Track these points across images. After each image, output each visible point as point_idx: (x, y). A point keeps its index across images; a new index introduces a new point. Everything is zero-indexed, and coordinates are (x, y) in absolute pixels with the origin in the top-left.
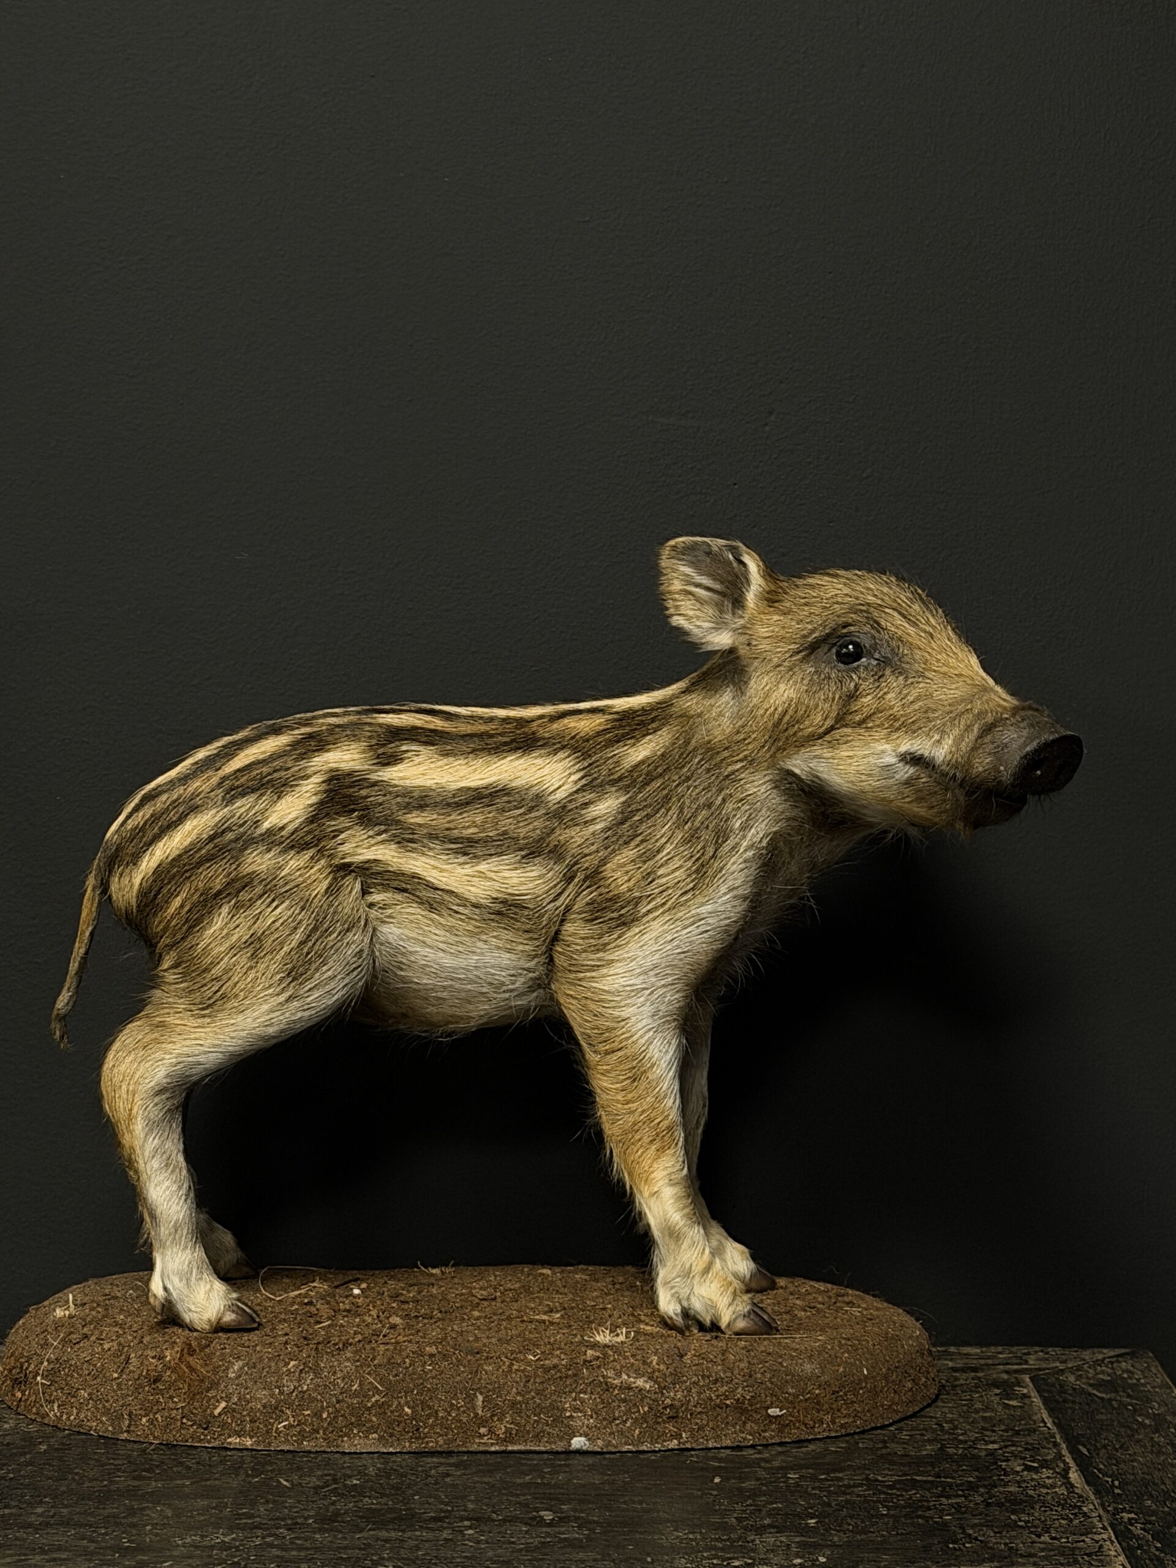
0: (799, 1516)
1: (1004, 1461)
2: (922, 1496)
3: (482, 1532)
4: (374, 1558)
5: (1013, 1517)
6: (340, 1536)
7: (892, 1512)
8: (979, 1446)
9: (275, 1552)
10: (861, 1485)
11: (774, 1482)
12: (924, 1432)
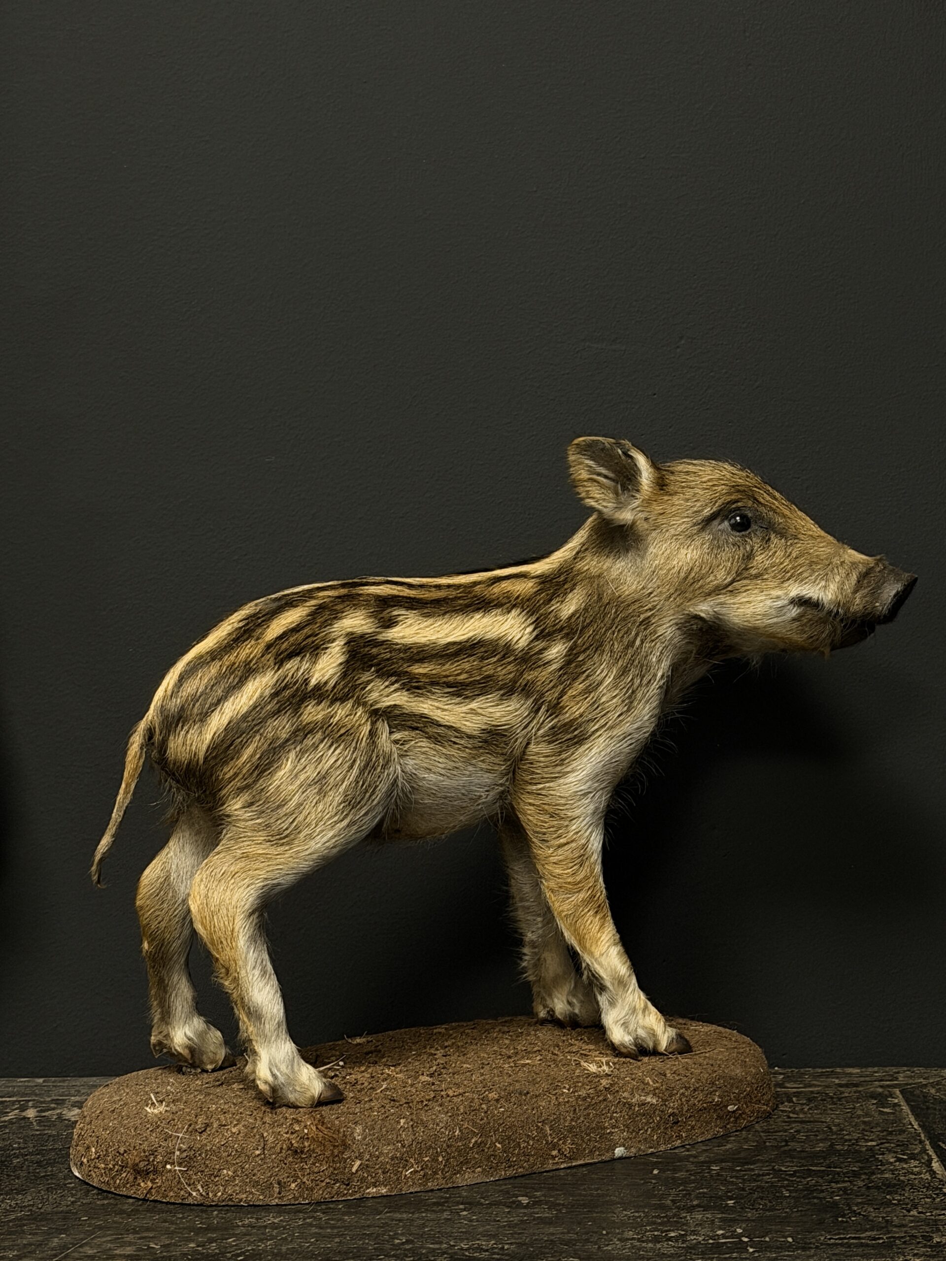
0: (720, 1198)
1: (880, 1154)
2: (817, 1182)
3: (474, 1213)
4: (391, 1233)
5: (888, 1197)
6: (363, 1217)
7: (794, 1194)
8: (860, 1144)
9: (314, 1230)
10: (768, 1174)
11: (700, 1173)
12: (817, 1133)
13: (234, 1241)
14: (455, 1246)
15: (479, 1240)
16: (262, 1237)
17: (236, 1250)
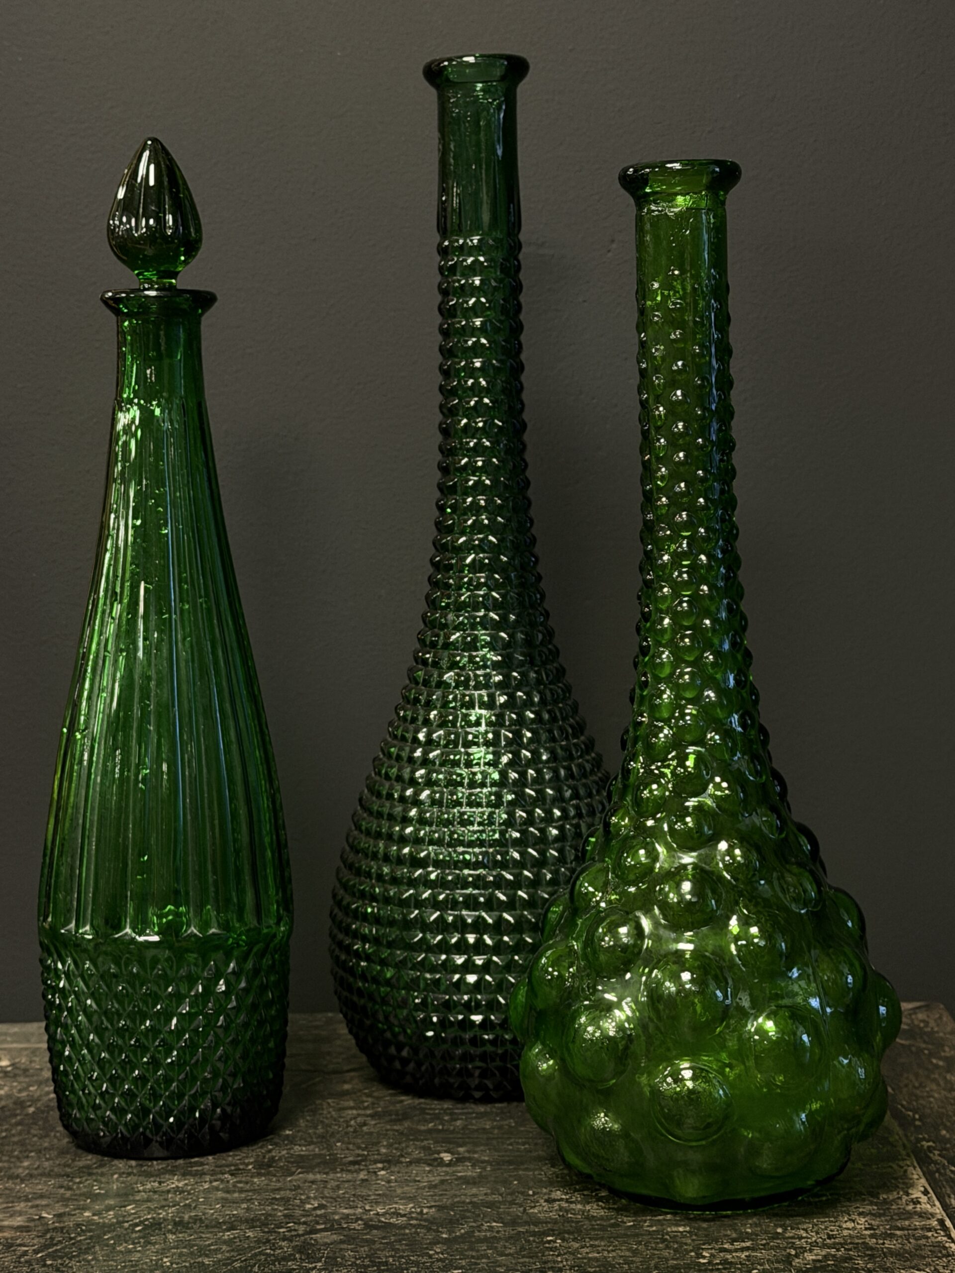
3: (392, 1173)
4: (303, 1197)
6: (274, 1179)
9: (220, 1194)
13: (133, 1209)
14: (370, 1210)
15: (396, 1203)
16: (164, 1203)
17: (135, 1218)
